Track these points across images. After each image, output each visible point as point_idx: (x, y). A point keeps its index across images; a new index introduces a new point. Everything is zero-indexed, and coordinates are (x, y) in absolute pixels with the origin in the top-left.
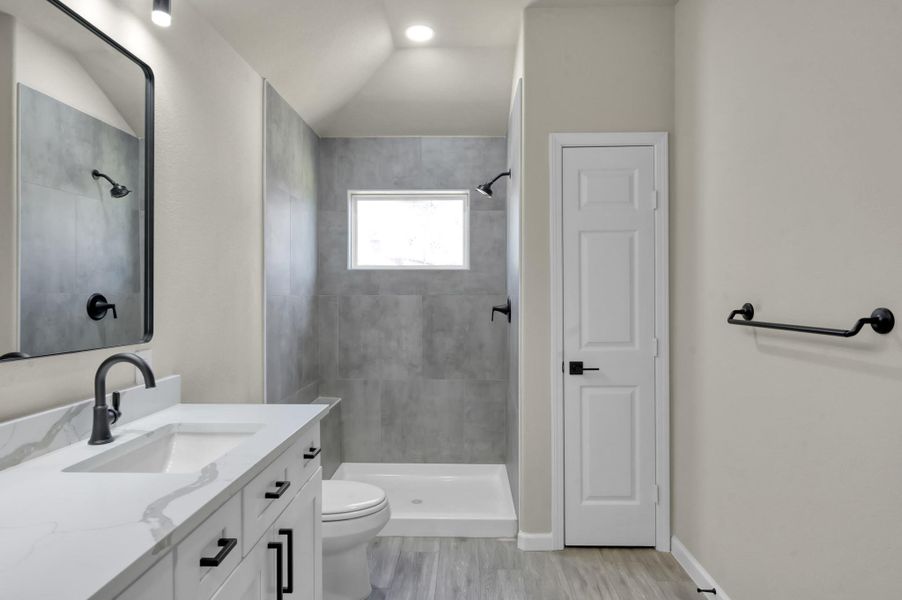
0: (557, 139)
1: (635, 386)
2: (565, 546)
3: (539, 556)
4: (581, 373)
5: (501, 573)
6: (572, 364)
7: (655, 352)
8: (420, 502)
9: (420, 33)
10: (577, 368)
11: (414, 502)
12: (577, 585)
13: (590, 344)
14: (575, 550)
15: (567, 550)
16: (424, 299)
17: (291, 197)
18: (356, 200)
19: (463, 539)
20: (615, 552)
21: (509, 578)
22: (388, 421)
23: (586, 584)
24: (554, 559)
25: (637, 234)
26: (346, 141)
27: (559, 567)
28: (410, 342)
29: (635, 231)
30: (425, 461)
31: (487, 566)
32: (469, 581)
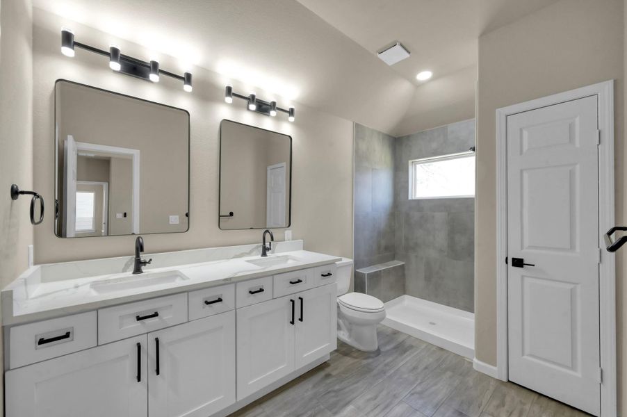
0: (501, 112)
1: (578, 284)
2: (509, 381)
3: (483, 377)
4: (522, 267)
5: (449, 373)
6: (513, 259)
7: (598, 259)
8: (434, 324)
9: (424, 76)
10: (518, 263)
11: (431, 323)
12: (495, 403)
13: (530, 247)
14: (516, 386)
15: (509, 383)
16: (448, 214)
17: (373, 169)
18: (415, 164)
19: (442, 349)
20: (554, 403)
21: (451, 377)
22: (428, 278)
23: (504, 406)
24: (492, 383)
25: (578, 167)
26: (408, 137)
27: (491, 389)
28: (441, 238)
29: (576, 164)
30: (448, 305)
31: (444, 366)
32: (426, 368)
